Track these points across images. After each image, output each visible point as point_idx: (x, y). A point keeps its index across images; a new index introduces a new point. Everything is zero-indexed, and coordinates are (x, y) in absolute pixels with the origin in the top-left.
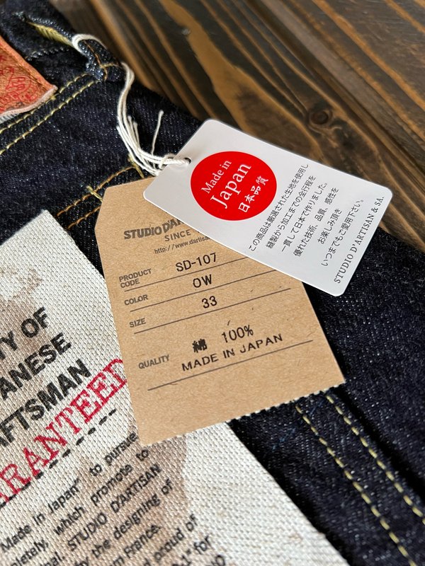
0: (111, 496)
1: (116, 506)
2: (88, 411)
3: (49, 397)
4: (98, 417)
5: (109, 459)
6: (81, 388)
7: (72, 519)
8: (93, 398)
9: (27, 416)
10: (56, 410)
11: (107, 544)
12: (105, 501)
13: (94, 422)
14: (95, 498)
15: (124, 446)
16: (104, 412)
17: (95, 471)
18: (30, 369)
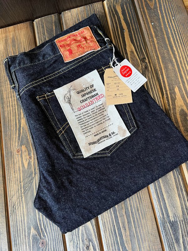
0: (98, 110)
1: (99, 111)
2: (97, 99)
3: (93, 96)
4: (98, 100)
5: (99, 106)
6: (97, 96)
7: (93, 111)
8: (98, 98)
9: (90, 98)
10: (93, 98)
11: (97, 115)
12: (97, 110)
13: (98, 101)
14: (96, 110)
15: (101, 105)
16: (99, 100)
17: (97, 107)
18: (90, 92)
